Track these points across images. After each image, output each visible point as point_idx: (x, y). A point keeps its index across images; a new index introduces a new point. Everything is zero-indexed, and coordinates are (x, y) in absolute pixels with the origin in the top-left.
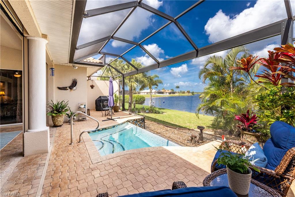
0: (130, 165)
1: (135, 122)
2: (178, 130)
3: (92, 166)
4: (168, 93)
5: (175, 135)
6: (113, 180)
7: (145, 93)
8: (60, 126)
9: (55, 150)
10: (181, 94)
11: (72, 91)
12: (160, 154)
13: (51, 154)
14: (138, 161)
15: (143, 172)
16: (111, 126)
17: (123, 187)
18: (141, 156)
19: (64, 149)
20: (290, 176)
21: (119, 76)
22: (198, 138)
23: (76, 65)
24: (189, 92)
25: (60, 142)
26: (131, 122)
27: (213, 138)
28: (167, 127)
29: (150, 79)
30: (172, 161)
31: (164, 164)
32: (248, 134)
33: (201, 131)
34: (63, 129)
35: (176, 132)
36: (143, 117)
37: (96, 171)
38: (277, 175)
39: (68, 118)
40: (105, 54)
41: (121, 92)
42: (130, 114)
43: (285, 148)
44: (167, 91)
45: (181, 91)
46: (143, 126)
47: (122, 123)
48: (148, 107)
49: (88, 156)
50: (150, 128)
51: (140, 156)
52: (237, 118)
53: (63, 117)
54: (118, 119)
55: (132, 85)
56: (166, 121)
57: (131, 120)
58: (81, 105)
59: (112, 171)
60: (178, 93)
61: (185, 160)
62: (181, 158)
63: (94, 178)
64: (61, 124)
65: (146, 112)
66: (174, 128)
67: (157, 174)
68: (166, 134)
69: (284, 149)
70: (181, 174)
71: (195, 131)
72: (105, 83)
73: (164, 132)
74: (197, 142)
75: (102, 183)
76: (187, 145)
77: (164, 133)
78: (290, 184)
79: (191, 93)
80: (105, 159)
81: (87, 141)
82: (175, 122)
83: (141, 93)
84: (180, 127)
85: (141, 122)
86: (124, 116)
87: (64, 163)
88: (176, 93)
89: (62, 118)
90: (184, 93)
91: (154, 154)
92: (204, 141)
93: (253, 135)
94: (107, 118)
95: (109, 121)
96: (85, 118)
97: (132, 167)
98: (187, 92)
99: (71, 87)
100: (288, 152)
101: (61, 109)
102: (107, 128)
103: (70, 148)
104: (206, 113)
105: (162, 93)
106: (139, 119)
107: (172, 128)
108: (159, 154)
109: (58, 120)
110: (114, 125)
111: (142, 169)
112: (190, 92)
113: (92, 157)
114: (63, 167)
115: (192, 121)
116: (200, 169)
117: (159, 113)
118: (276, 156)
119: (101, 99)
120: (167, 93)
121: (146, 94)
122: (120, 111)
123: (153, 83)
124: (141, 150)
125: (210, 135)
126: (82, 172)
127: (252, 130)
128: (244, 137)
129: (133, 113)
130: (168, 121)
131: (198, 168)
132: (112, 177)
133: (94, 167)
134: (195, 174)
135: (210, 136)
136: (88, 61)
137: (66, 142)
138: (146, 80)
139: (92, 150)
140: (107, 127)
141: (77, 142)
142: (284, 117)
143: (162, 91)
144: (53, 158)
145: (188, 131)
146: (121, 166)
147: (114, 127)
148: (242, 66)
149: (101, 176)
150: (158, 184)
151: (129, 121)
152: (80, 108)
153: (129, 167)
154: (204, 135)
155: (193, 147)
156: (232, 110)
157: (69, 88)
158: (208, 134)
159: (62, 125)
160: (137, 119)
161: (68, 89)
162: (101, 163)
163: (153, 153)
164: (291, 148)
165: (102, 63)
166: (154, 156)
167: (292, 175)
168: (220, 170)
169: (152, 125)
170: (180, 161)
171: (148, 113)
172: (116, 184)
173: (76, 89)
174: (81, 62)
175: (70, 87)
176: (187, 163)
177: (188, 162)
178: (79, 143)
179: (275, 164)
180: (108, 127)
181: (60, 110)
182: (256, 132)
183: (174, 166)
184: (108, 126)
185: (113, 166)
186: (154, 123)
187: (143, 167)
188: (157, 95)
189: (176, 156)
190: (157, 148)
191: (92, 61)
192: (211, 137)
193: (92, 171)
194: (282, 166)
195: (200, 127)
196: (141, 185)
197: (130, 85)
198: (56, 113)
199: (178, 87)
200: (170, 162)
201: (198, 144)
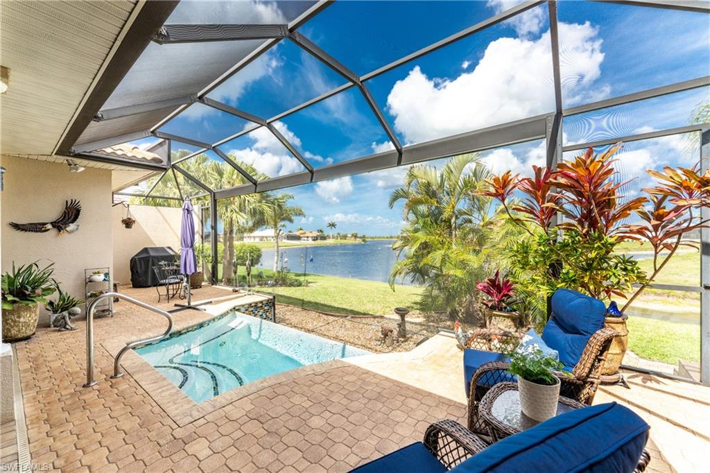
0: (282, 413)
1: (253, 309)
2: (352, 319)
3: (179, 433)
4: (310, 239)
5: (347, 333)
6: (251, 455)
7: (254, 237)
8: (27, 338)
9: (36, 409)
10: (340, 241)
11: (64, 235)
12: (342, 377)
13: (28, 423)
14: (297, 399)
15: (316, 422)
16: (193, 324)
17: (282, 466)
18: (301, 388)
19: (69, 402)
20: (595, 378)
21: (197, 196)
22: (395, 333)
23: (78, 161)
24: (355, 236)
25: (46, 386)
26: (243, 309)
27: (424, 329)
28: (325, 314)
29: (279, 206)
30: (371, 388)
31: (356, 396)
32: (499, 316)
33: (403, 317)
34: (43, 346)
35: (348, 324)
36: (272, 297)
37: (198, 443)
38: (578, 379)
39: (50, 313)
40: (169, 138)
41: (207, 236)
42: (236, 291)
43: (587, 333)
44: (308, 234)
45: (339, 234)
46: (273, 318)
47: (222, 316)
48: (271, 272)
49: (157, 409)
50: (287, 322)
51: (297, 388)
52: (480, 288)
53: (38, 313)
54: (208, 306)
55: (234, 218)
56: (322, 302)
57: (243, 306)
58: (95, 273)
59: (238, 434)
60: (333, 238)
61: (396, 381)
62: (387, 379)
63: (198, 462)
64: (29, 333)
65: (268, 284)
66: (342, 317)
67: (350, 419)
68: (328, 330)
69: (585, 335)
70: (398, 411)
71: (386, 318)
72: (158, 213)
73: (321, 326)
74: (395, 342)
75: (225, 467)
76: (376, 351)
77: (322, 328)
78: (595, 391)
79: (360, 238)
80: (211, 409)
81: (138, 372)
82: (340, 304)
83: (245, 239)
84: (355, 314)
85: (266, 308)
86: (221, 296)
87: (87, 441)
88: (330, 238)
89: (33, 315)
90: (345, 237)
91: (328, 379)
92: (408, 338)
93: (508, 317)
94: (176, 305)
95: (182, 312)
96: (108, 310)
97: (287, 417)
98: (353, 235)
99: (59, 225)
100: (591, 339)
101: (30, 288)
102: (183, 332)
103: (90, 396)
104: (412, 282)
105: (298, 238)
106: (261, 302)
107: (338, 316)
108: (340, 377)
109: (19, 322)
110: (201, 321)
111: (313, 415)
112: (359, 236)
113: (172, 410)
114: (88, 450)
115: (376, 298)
116: (430, 394)
117: (300, 285)
118: (573, 348)
119: (150, 256)
120: (308, 237)
121: (257, 240)
122: (205, 286)
123: (282, 215)
124: (296, 373)
125: (416, 324)
126: (158, 453)
127: (505, 308)
128: (492, 321)
129: (243, 289)
130: (326, 303)
131: (426, 392)
132: (246, 448)
133: (187, 434)
134: (425, 406)
135: (416, 326)
136: (119, 153)
137: (67, 383)
138: (270, 207)
139: (163, 391)
140: (184, 329)
141: (105, 377)
142: (562, 282)
143: (298, 233)
144: (40, 433)
145: (372, 319)
146: (260, 419)
147: (201, 326)
148: (492, 190)
149: (214, 453)
150: (359, 441)
151: (236, 308)
152: (90, 281)
153: (280, 418)
154: (408, 327)
155: (389, 352)
156: (459, 273)
157: (54, 226)
158: (413, 323)
159: (34, 334)
160: (257, 303)
161: (48, 230)
162: (202, 421)
163: (325, 375)
164: (595, 332)
165: (161, 161)
166: (328, 383)
167: (597, 377)
168: (496, 386)
169: (291, 315)
170: (387, 384)
171: (273, 285)
172: (262, 463)
173: (77, 229)
174: (95, 155)
175: (55, 222)
176: (401, 386)
177: (402, 383)
178: (113, 381)
179: (572, 361)
180: (187, 328)
181: (27, 290)
182: (511, 311)
183: (379, 397)
184: (185, 326)
185: (239, 421)
186: (296, 309)
187: (313, 411)
188: (284, 243)
189: (375, 375)
190: (330, 364)
191: (130, 155)
192: (419, 327)
193: (187, 446)
194: (585, 364)
195: (400, 310)
196: (324, 452)
197: (229, 220)
198: (14, 302)
199: (332, 225)
200: (367, 390)
201: (398, 346)
